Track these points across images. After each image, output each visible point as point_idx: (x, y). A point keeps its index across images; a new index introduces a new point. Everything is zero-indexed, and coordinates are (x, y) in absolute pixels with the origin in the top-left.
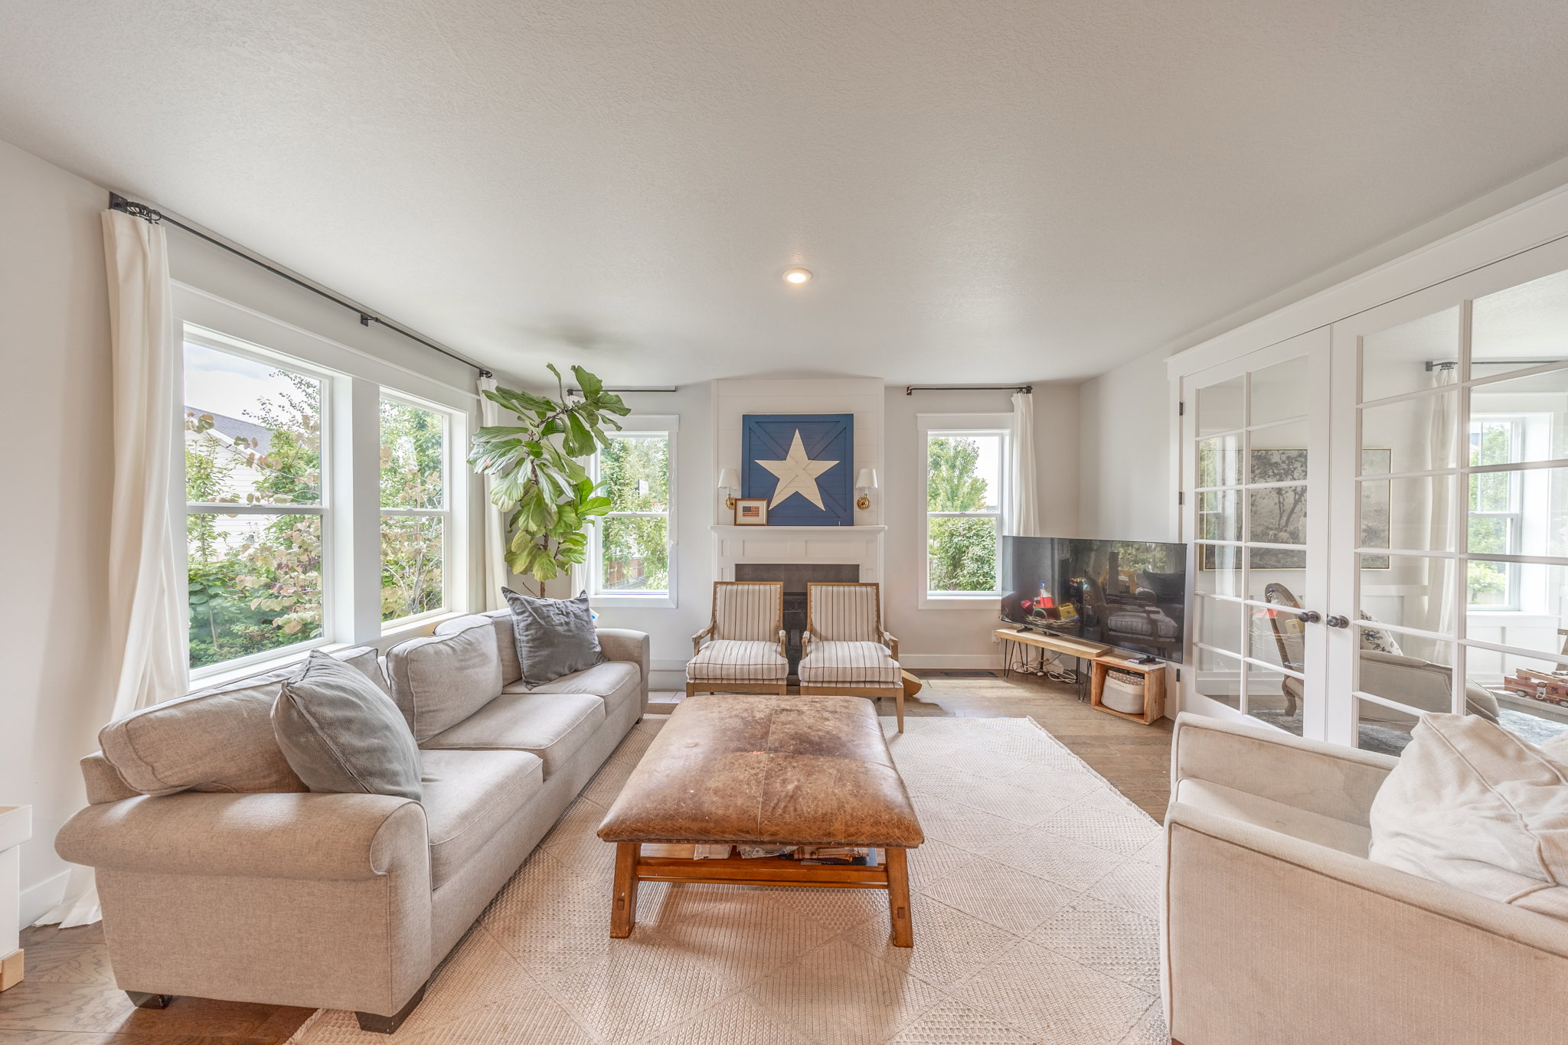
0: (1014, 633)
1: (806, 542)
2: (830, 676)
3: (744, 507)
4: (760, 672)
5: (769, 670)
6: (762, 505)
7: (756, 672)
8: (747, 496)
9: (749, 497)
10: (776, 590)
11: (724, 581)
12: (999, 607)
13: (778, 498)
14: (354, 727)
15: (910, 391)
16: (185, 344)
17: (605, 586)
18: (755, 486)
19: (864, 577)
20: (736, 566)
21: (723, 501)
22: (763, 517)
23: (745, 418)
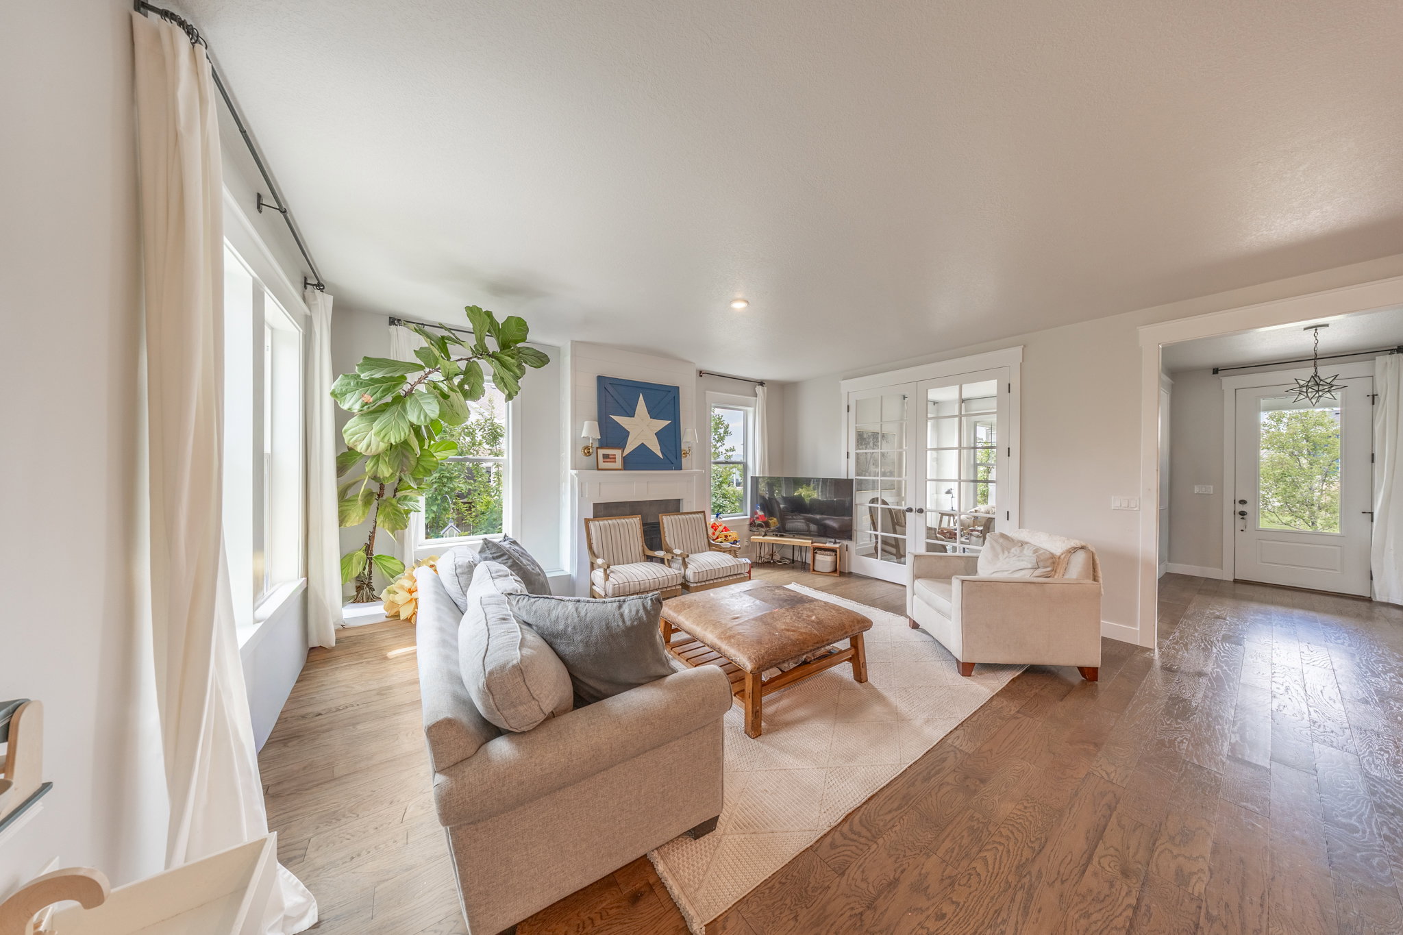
0: (761, 537)
1: (648, 482)
2: (711, 576)
3: (603, 455)
4: (666, 582)
5: (672, 578)
6: (617, 453)
7: (664, 583)
8: (603, 444)
9: (607, 446)
10: (637, 522)
11: (589, 518)
12: (749, 523)
13: (629, 448)
15: (701, 373)
17: (428, 536)
18: (611, 436)
19: (685, 508)
20: (594, 504)
21: (580, 448)
22: (619, 463)
23: (600, 379)
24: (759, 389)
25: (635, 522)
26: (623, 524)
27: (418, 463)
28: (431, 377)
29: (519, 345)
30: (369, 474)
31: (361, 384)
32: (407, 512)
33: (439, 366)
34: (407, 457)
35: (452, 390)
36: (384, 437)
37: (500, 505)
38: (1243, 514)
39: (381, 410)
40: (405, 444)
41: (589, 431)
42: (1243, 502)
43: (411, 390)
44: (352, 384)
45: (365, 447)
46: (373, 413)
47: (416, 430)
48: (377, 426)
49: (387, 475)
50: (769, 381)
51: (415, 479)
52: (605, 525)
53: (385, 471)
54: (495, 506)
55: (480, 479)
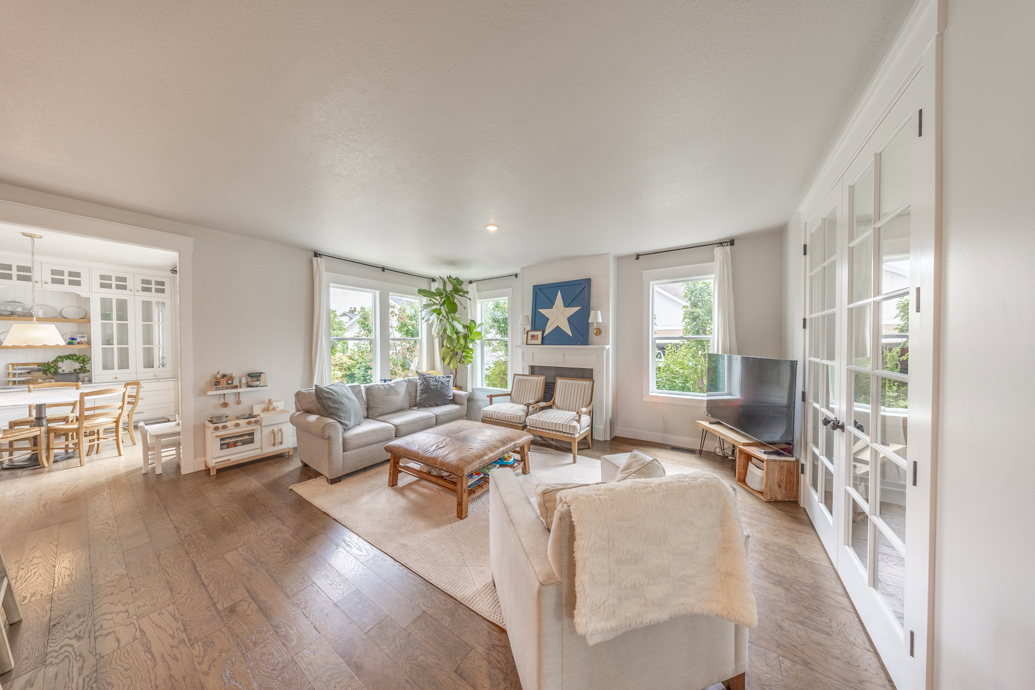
1: (564, 354)
3: (531, 335)
6: (540, 334)
9: (534, 330)
10: (541, 380)
11: (524, 374)
13: (548, 330)
14: (332, 400)
15: (638, 257)
16: (330, 288)
18: (538, 322)
19: (596, 376)
20: (530, 366)
22: (540, 340)
23: (535, 288)
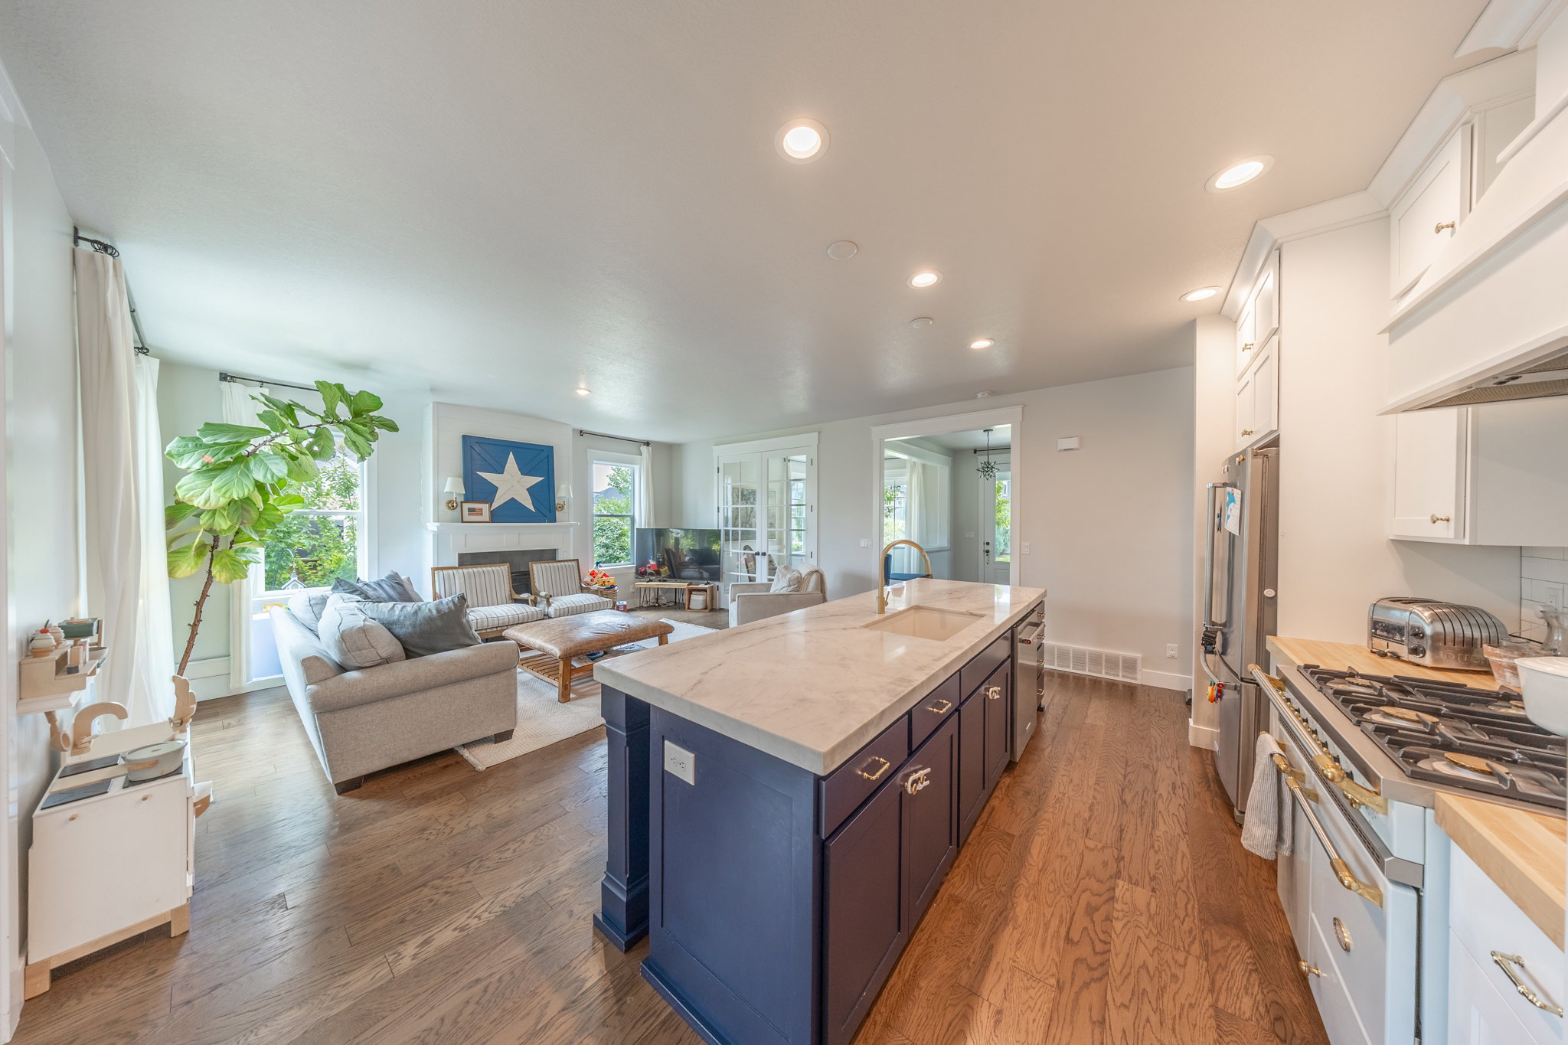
0: (645, 583)
5: (530, 613)
8: (468, 498)
9: (472, 501)
11: (446, 566)
12: (634, 570)
13: (498, 502)
15: (582, 434)
17: (267, 589)
18: (476, 491)
19: (560, 557)
20: (459, 554)
21: (443, 503)
22: (486, 516)
23: (466, 439)
24: (644, 449)
25: (504, 569)
26: (489, 572)
27: (260, 516)
28: (278, 440)
29: (371, 414)
30: (205, 527)
31: (199, 445)
32: (247, 563)
33: (286, 431)
34: (248, 511)
35: (302, 453)
36: (225, 493)
37: (355, 561)
38: (988, 552)
39: (223, 467)
40: (247, 501)
41: (453, 486)
42: (988, 544)
43: (255, 451)
44: (190, 445)
45: (202, 502)
46: (212, 471)
47: (260, 486)
48: (216, 483)
49: (225, 527)
50: (654, 442)
51: (257, 532)
52: (469, 573)
53: (223, 524)
54: (349, 564)
55: (328, 534)
